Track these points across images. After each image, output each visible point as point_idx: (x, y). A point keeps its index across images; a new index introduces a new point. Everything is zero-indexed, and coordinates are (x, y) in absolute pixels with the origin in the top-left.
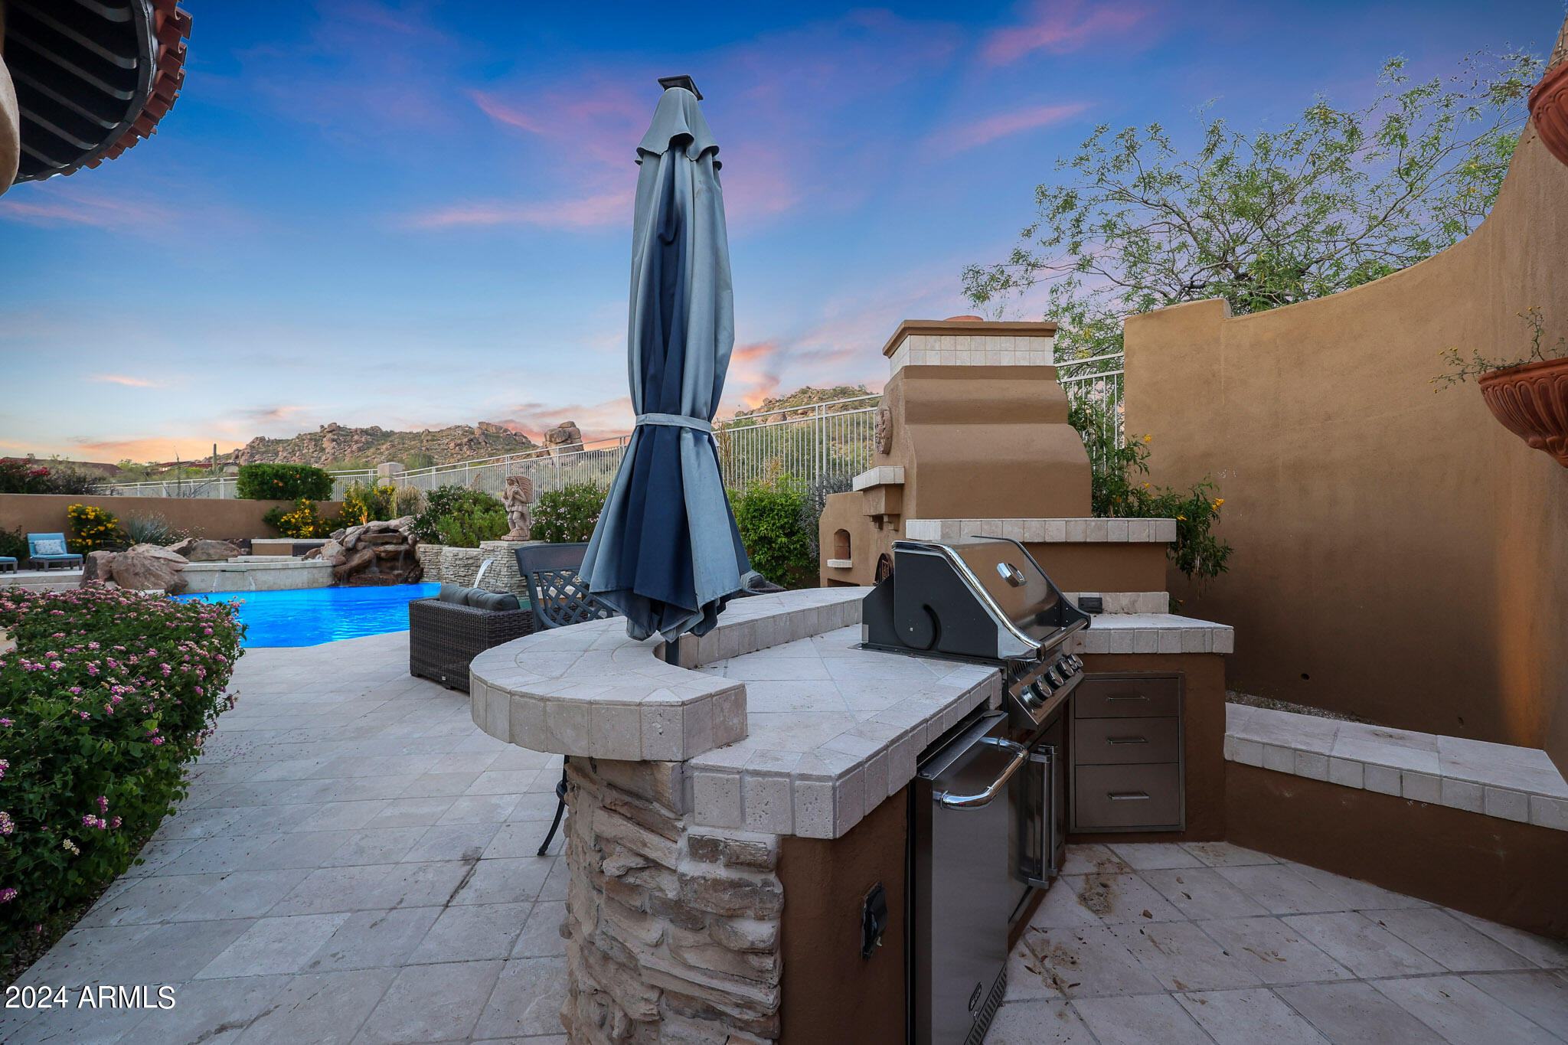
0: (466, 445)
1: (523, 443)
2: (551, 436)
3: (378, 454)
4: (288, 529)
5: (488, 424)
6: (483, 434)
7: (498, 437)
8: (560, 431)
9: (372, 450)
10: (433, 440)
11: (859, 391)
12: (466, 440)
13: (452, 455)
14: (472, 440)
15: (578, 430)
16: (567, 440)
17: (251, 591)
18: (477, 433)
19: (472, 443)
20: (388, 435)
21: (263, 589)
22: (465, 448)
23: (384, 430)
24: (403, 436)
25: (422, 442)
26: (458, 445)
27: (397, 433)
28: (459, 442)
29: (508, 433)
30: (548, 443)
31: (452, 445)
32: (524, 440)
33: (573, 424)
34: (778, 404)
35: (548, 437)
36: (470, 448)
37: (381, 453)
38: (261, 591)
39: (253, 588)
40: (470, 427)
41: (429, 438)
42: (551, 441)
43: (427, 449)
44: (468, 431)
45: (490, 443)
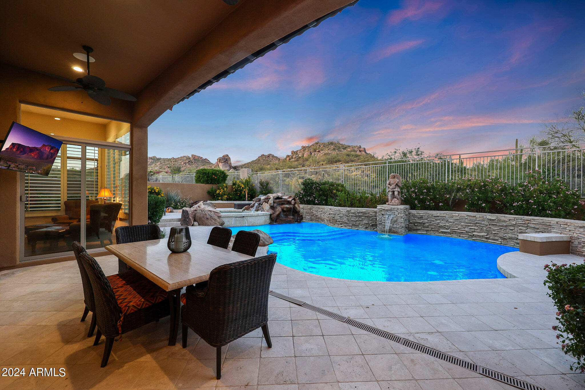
0: (187, 163)
1: (208, 162)
2: (220, 160)
3: (156, 166)
4: (219, 197)
5: (195, 155)
6: (194, 159)
7: (199, 160)
8: (223, 158)
9: (153, 165)
10: (175, 161)
11: (338, 143)
12: (188, 161)
13: (183, 167)
14: (190, 161)
15: (230, 157)
16: (226, 161)
17: (246, 226)
18: (192, 159)
19: (190, 163)
20: (159, 159)
21: (250, 225)
22: (187, 164)
23: (157, 157)
24: (164, 160)
25: (171, 162)
26: (185, 163)
27: (162, 159)
28: (185, 162)
29: (202, 159)
30: (219, 162)
31: (182, 163)
32: (208, 161)
33: (227, 155)
34: (307, 148)
35: (219, 160)
36: (189, 164)
37: (157, 166)
38: (249, 226)
39: (247, 225)
40: (189, 157)
41: (174, 160)
42: (220, 162)
43: (174, 165)
44: (188, 158)
45: (196, 163)
